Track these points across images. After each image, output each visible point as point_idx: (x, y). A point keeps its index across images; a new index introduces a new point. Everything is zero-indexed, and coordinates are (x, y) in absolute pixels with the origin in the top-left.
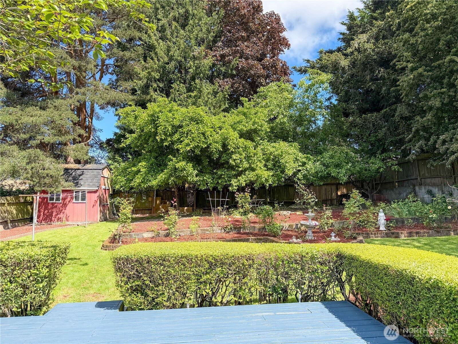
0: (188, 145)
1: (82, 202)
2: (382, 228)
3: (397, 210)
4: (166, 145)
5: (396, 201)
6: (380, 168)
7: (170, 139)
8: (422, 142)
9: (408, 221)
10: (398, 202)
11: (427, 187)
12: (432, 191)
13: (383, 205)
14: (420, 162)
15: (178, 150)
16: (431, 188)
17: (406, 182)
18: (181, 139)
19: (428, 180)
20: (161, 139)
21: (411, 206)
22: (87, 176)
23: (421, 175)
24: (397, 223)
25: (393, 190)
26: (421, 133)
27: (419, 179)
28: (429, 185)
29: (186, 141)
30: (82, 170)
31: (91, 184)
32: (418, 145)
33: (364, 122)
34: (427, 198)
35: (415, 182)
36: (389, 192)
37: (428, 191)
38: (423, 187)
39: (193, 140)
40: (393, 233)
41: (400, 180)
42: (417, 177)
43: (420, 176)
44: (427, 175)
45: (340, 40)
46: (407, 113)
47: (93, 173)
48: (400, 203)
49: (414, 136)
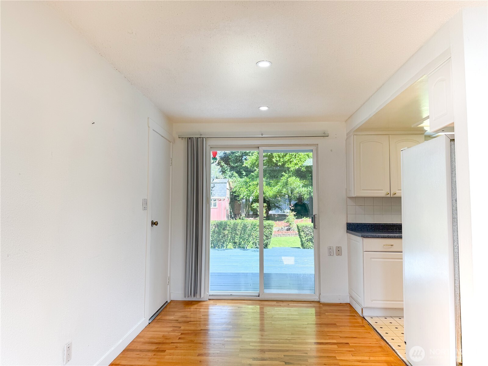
0: (296, 164)
1: (214, 207)
4: (279, 165)
7: (282, 160)
15: (288, 168)
18: (291, 160)
20: (277, 161)
22: (217, 188)
29: (295, 161)
30: (213, 184)
31: (220, 194)
39: (300, 160)
47: (220, 186)
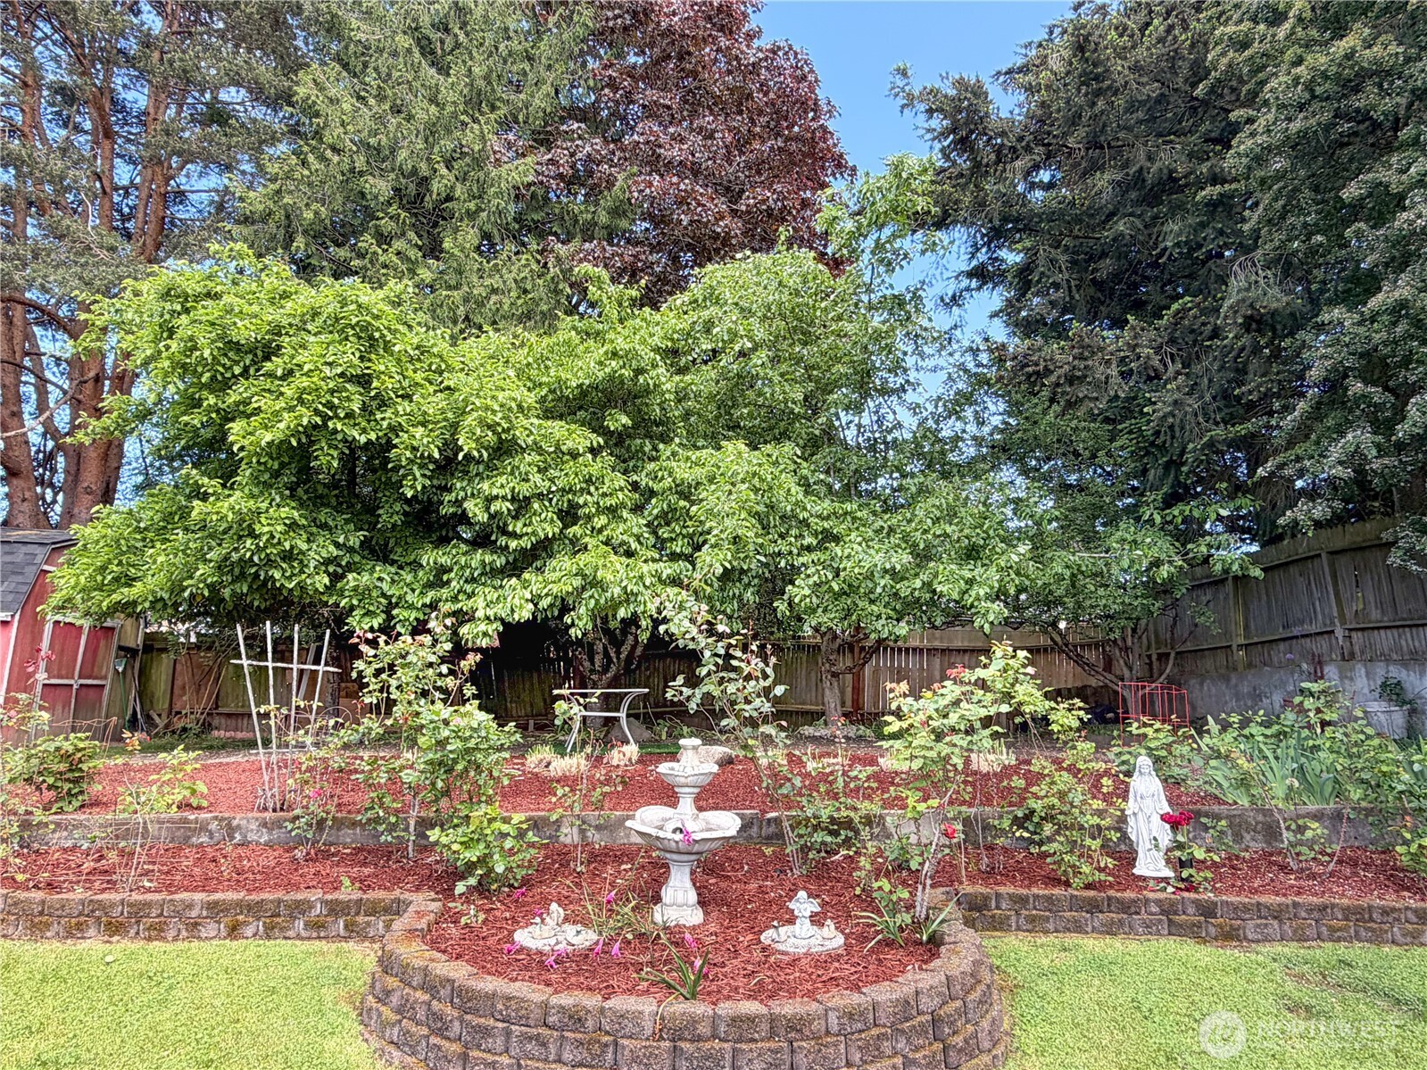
2: (1150, 865)
3: (1235, 766)
5: (1235, 718)
6: (1157, 563)
8: (1360, 437)
9: (1301, 829)
10: (1245, 723)
11: (1380, 671)
12: (1407, 686)
13: (1157, 733)
14: (1343, 560)
16: (1397, 673)
17: (1282, 646)
19: (1385, 639)
21: (1316, 748)
23: (1349, 615)
24: (1238, 837)
25: (1228, 680)
26: (1356, 387)
27: (1339, 633)
28: (1388, 660)
32: (1336, 452)
33: (1081, 358)
34: (1382, 717)
35: (1320, 646)
36: (1214, 690)
37: (1384, 685)
38: (1360, 670)
40: (1208, 911)
41: (1256, 640)
42: (1332, 623)
43: (1343, 622)
44: (1375, 614)
45: (1002, 79)
46: (1275, 297)
48: (1254, 729)
49: (1317, 412)
